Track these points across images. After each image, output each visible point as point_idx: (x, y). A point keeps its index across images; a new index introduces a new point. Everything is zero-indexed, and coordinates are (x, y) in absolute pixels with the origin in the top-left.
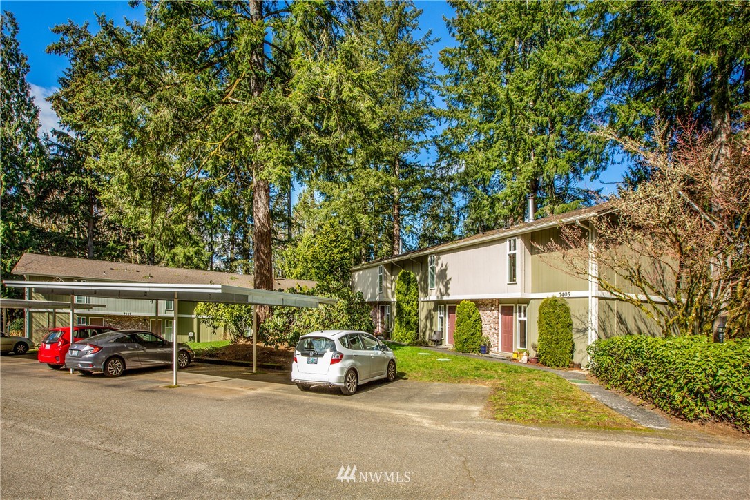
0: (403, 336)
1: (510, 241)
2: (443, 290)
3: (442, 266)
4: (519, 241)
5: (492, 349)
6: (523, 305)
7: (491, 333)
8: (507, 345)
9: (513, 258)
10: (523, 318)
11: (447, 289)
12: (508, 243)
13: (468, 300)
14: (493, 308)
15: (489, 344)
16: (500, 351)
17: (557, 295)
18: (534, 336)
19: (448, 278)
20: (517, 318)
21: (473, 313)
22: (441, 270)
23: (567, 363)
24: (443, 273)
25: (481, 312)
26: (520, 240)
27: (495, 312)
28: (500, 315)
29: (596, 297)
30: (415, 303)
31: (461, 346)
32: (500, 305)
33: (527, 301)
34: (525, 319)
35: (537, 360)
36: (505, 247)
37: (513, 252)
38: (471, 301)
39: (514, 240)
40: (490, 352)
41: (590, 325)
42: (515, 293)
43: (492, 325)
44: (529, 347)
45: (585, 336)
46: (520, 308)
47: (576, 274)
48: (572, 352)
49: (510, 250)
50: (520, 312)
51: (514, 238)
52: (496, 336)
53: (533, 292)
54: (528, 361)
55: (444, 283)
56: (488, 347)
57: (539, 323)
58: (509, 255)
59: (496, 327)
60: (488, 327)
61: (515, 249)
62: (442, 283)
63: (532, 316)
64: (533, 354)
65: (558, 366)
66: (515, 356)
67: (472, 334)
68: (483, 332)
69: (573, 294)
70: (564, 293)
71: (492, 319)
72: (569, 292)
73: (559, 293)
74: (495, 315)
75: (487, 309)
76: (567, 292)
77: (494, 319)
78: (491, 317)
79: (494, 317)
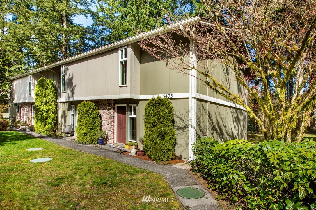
0: (41, 130)
1: (122, 51)
2: (70, 95)
3: (70, 76)
4: (129, 50)
5: (110, 141)
6: (133, 105)
7: (108, 128)
8: (121, 138)
9: (124, 64)
10: (133, 116)
11: (73, 93)
12: (120, 52)
13: (88, 101)
14: (109, 108)
15: (107, 137)
16: (115, 142)
17: (162, 96)
18: (141, 131)
19: (74, 85)
20: (129, 115)
21: (93, 111)
22: (69, 79)
23: (171, 156)
24: (71, 80)
25: (101, 111)
26: (130, 48)
27: (112, 111)
28: (115, 113)
29: (195, 98)
30: (53, 103)
31: (81, 138)
32: (116, 106)
33: (136, 102)
34: (135, 116)
35: (144, 153)
36: (118, 56)
37: (124, 59)
39: (126, 49)
40: (108, 143)
41: (190, 123)
42: (126, 94)
43: (109, 121)
44: (137, 141)
45: (185, 133)
46: (131, 107)
47: (183, 70)
48: (174, 146)
49: (122, 58)
50: (131, 111)
51: (125, 47)
52: (112, 130)
53: (142, 94)
54: (136, 153)
55: (71, 89)
56: (106, 139)
57: (145, 121)
58: (121, 62)
59: (112, 123)
60: (106, 123)
61: (126, 57)
62: (70, 89)
63: (140, 114)
64: (141, 147)
65: (162, 160)
66: (127, 148)
67: (91, 129)
68: (103, 127)
69: (175, 96)
70: (168, 94)
71: (109, 116)
72: (172, 94)
73: (163, 94)
74: (111, 114)
75: (105, 108)
76: (170, 94)
77: (111, 116)
78: (108, 115)
79: (111, 115)
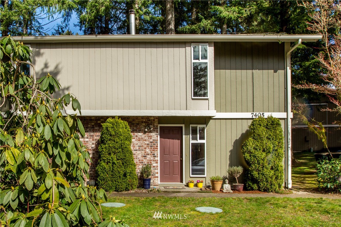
4: (212, 50)
6: (199, 126)
10: (199, 141)
12: (192, 49)
16: (159, 182)
20: (191, 140)
27: (152, 134)
28: (159, 137)
32: (159, 125)
34: (203, 142)
37: (202, 61)
38: (123, 118)
46: (195, 128)
50: (195, 134)
51: (203, 44)
70: (257, 113)
71: (147, 142)
72: (264, 113)
73: (251, 113)
74: (153, 138)
75: (135, 130)
76: (261, 113)
77: (151, 142)
78: (146, 140)
79: (151, 140)
